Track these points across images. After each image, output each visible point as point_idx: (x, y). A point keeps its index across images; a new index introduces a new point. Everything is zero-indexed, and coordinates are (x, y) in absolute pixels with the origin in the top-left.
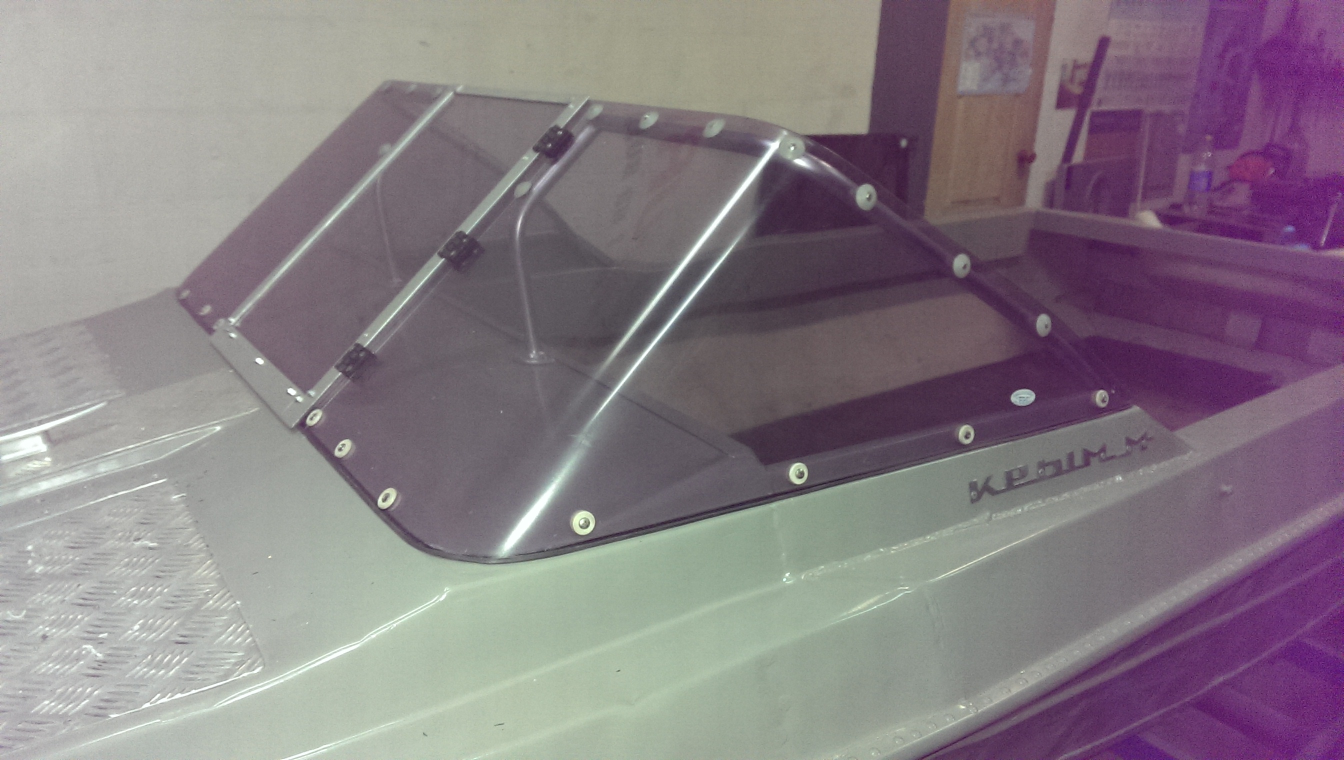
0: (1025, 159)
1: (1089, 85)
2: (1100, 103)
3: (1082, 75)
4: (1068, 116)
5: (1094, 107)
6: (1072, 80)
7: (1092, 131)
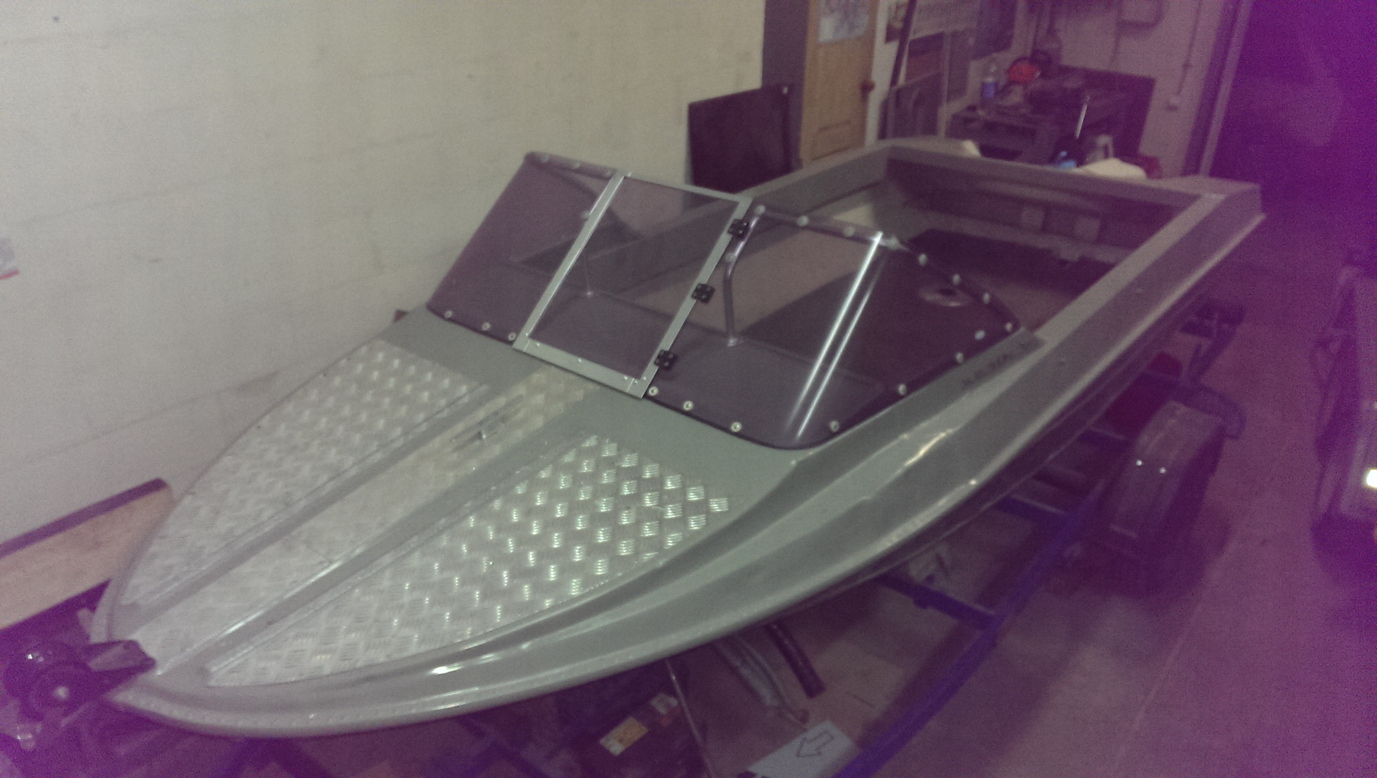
0: (866, 88)
1: (907, 21)
2: (915, 33)
3: (902, 13)
4: (893, 47)
5: (911, 37)
6: (895, 18)
7: (911, 54)
